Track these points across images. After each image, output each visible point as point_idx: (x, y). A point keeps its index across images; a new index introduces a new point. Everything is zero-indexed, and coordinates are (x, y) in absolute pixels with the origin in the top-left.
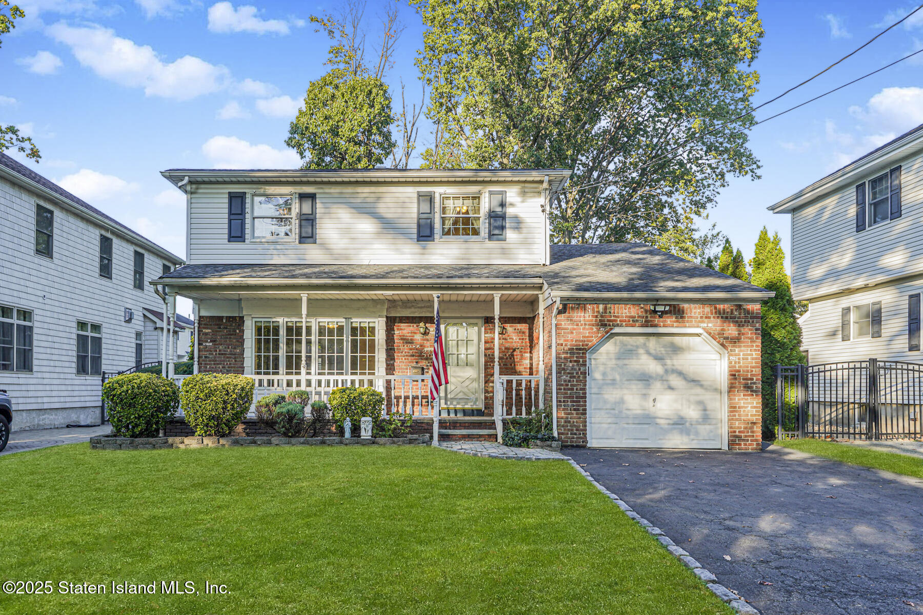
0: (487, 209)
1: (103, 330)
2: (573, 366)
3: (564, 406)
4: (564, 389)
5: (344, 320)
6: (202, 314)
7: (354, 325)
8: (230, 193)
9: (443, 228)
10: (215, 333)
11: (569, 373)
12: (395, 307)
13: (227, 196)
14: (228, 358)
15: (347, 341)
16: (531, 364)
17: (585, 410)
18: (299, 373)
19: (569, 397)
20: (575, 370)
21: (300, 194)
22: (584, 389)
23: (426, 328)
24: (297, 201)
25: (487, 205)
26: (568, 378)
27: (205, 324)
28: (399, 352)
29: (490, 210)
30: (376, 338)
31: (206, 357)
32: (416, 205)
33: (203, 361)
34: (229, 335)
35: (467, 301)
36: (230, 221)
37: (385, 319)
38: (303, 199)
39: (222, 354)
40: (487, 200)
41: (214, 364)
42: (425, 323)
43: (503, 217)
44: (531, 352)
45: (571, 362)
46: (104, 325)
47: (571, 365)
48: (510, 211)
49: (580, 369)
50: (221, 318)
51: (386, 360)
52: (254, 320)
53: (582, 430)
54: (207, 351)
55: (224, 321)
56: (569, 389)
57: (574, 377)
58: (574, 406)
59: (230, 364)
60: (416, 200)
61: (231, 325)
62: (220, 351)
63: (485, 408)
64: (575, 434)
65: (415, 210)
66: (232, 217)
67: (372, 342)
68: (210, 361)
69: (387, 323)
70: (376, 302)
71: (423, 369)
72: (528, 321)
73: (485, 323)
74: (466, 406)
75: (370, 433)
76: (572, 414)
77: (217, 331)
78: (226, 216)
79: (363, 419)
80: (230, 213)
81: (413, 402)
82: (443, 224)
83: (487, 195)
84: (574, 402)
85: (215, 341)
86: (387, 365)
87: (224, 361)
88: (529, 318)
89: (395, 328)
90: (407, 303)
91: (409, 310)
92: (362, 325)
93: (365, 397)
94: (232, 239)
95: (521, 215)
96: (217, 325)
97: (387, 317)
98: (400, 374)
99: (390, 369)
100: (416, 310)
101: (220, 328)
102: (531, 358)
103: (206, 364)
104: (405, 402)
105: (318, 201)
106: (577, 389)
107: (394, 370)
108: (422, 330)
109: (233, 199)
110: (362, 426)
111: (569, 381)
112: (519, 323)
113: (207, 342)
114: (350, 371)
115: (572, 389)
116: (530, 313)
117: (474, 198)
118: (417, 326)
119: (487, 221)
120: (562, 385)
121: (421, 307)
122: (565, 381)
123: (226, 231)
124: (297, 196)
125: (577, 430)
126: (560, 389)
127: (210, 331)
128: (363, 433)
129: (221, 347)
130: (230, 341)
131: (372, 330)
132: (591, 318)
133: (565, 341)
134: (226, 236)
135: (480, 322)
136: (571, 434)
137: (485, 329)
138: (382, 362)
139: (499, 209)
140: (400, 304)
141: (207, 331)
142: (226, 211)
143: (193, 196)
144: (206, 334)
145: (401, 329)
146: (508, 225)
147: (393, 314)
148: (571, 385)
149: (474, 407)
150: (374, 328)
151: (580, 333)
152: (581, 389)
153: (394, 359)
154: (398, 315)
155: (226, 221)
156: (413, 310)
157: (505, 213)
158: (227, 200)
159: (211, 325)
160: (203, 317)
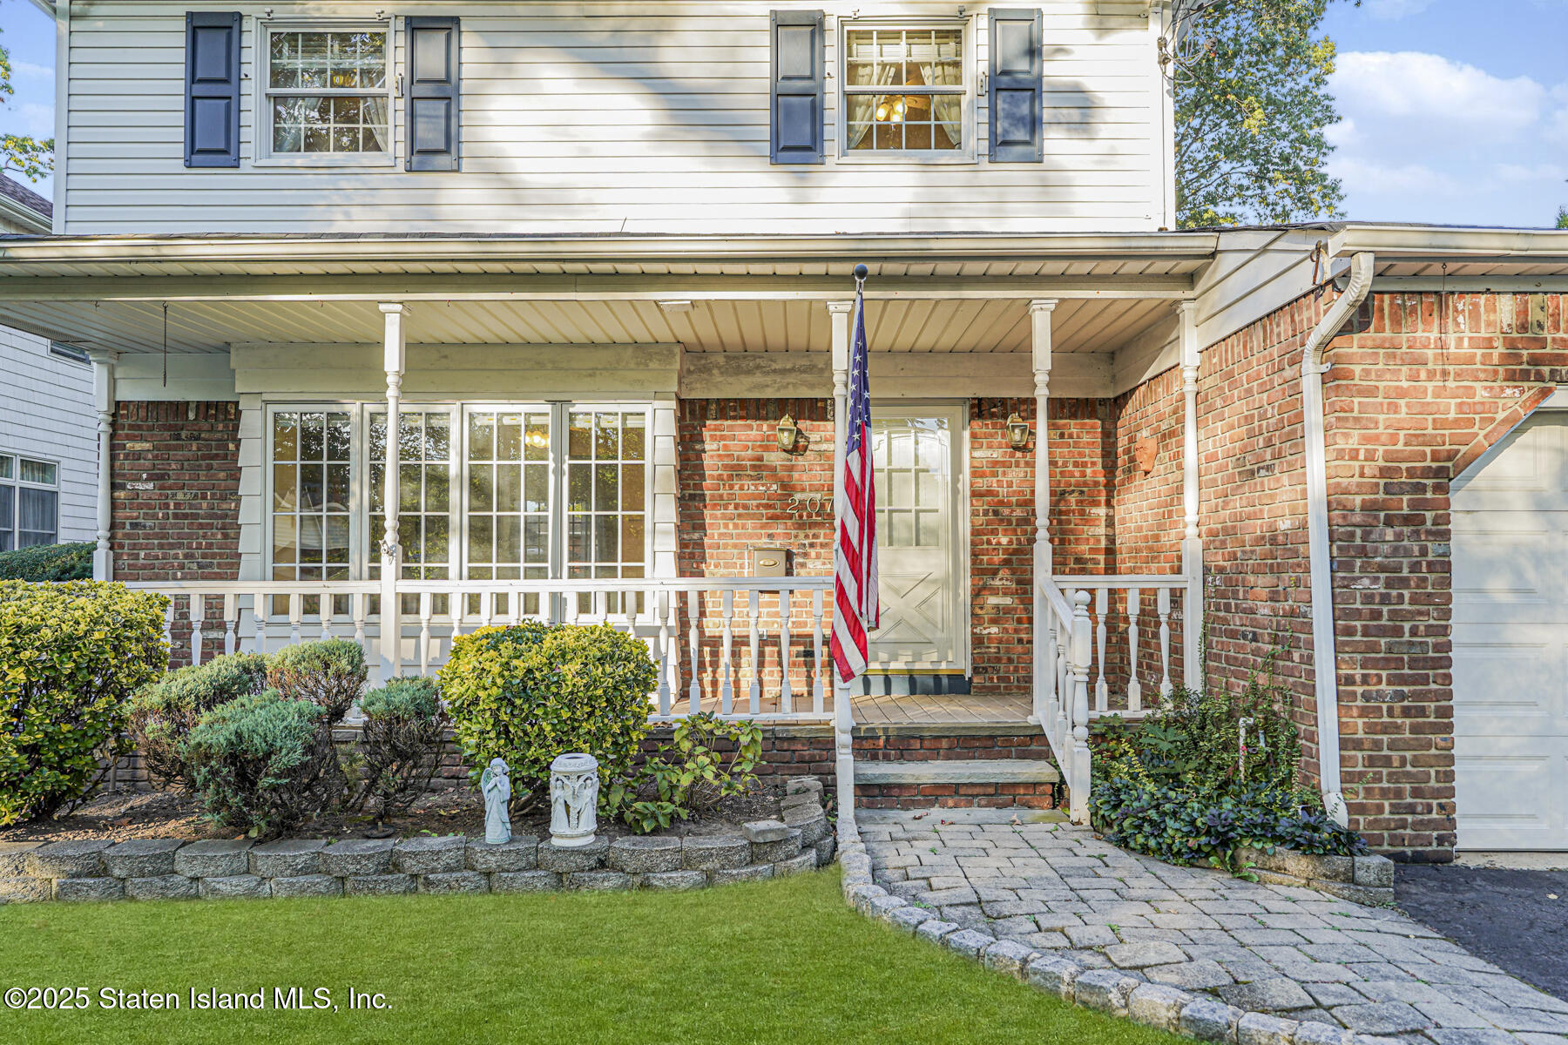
0: (984, 67)
1: (62, 474)
2: (1399, 537)
3: (1366, 697)
4: (1366, 632)
5: (548, 408)
6: (123, 395)
7: (580, 424)
8: (190, 16)
9: (850, 128)
10: (162, 452)
11: (1382, 568)
12: (706, 369)
13: (181, 25)
14: (201, 526)
15: (559, 472)
16: (1111, 540)
17: (1447, 712)
18: (443, 575)
19: (1386, 663)
20: (1408, 553)
21: (409, 20)
22: (1445, 630)
23: (799, 432)
24: (402, 40)
25: (984, 53)
26: (1380, 588)
27: (131, 427)
28: (714, 507)
29: (993, 66)
30: (648, 462)
31: (134, 526)
32: (766, 54)
33: (127, 536)
34: (204, 458)
35: (921, 352)
36: (193, 100)
37: (673, 404)
38: (419, 35)
39: (185, 516)
40: (984, 37)
41: (161, 546)
42: (796, 419)
43: (1032, 89)
44: (1109, 504)
45: (1389, 522)
46: (65, 463)
47: (1390, 534)
48: (1054, 71)
49: (1424, 552)
50: (179, 408)
51: (680, 530)
52: (272, 409)
53: (1437, 794)
54: (140, 507)
55: (191, 416)
56: (1383, 631)
57: (1404, 583)
58: (1402, 696)
59: (210, 546)
60: (766, 39)
61: (212, 429)
62: (177, 506)
63: (975, 670)
64: (1411, 809)
65: (766, 70)
66: (199, 90)
67: (635, 476)
68: (147, 537)
69: (680, 420)
70: (645, 351)
71: (789, 556)
72: (1100, 410)
73: (973, 417)
74: (918, 666)
75: (588, 823)
76: (1398, 728)
77: (168, 448)
78: (180, 87)
79: (562, 764)
80: (193, 79)
81: (761, 654)
82: (850, 116)
83: (984, 22)
84: (1403, 680)
85: (161, 477)
86: (683, 544)
87: (190, 536)
88: (1103, 402)
89: (706, 434)
90: (742, 357)
91: (748, 380)
92: (603, 424)
93: (569, 669)
94: (197, 158)
95: (1089, 84)
96: (169, 428)
97: (682, 402)
98: (722, 571)
99: (690, 558)
100: (768, 379)
101: (178, 438)
102: (1110, 522)
103: (134, 547)
104: (735, 655)
105: (466, 40)
106: (1414, 632)
107: (703, 559)
108: (786, 439)
109: (201, 34)
110: (556, 793)
111: (1385, 599)
112: (1073, 416)
113: (139, 479)
114: (566, 564)
115: (1398, 632)
116: (1105, 387)
117: (943, 35)
118: (773, 428)
119: (984, 102)
120: (1357, 614)
121: (784, 372)
122: (1368, 598)
123: (180, 134)
124: (401, 25)
125: (1416, 793)
126: (1350, 631)
127: (147, 446)
128: (558, 824)
129: (180, 496)
130: (209, 478)
131: (635, 440)
132: (1466, 349)
133: (1366, 439)
134: (180, 150)
135: (961, 412)
136: (1395, 809)
137: (974, 436)
138: (666, 533)
139: (1022, 65)
140: (721, 360)
141: (138, 446)
142: (181, 71)
143: (76, 25)
144: (138, 456)
145: (723, 438)
146: (1047, 115)
147: (699, 392)
148: (1394, 615)
149: (944, 666)
150: (640, 433)
151: (1425, 409)
152: (1430, 630)
153: (702, 527)
154: (714, 395)
155: (180, 103)
156: (758, 378)
157: (1040, 78)
158: (181, 40)
159: (151, 428)
160: (127, 404)
